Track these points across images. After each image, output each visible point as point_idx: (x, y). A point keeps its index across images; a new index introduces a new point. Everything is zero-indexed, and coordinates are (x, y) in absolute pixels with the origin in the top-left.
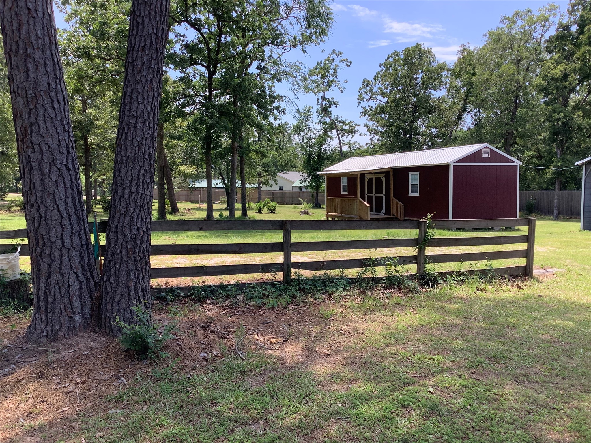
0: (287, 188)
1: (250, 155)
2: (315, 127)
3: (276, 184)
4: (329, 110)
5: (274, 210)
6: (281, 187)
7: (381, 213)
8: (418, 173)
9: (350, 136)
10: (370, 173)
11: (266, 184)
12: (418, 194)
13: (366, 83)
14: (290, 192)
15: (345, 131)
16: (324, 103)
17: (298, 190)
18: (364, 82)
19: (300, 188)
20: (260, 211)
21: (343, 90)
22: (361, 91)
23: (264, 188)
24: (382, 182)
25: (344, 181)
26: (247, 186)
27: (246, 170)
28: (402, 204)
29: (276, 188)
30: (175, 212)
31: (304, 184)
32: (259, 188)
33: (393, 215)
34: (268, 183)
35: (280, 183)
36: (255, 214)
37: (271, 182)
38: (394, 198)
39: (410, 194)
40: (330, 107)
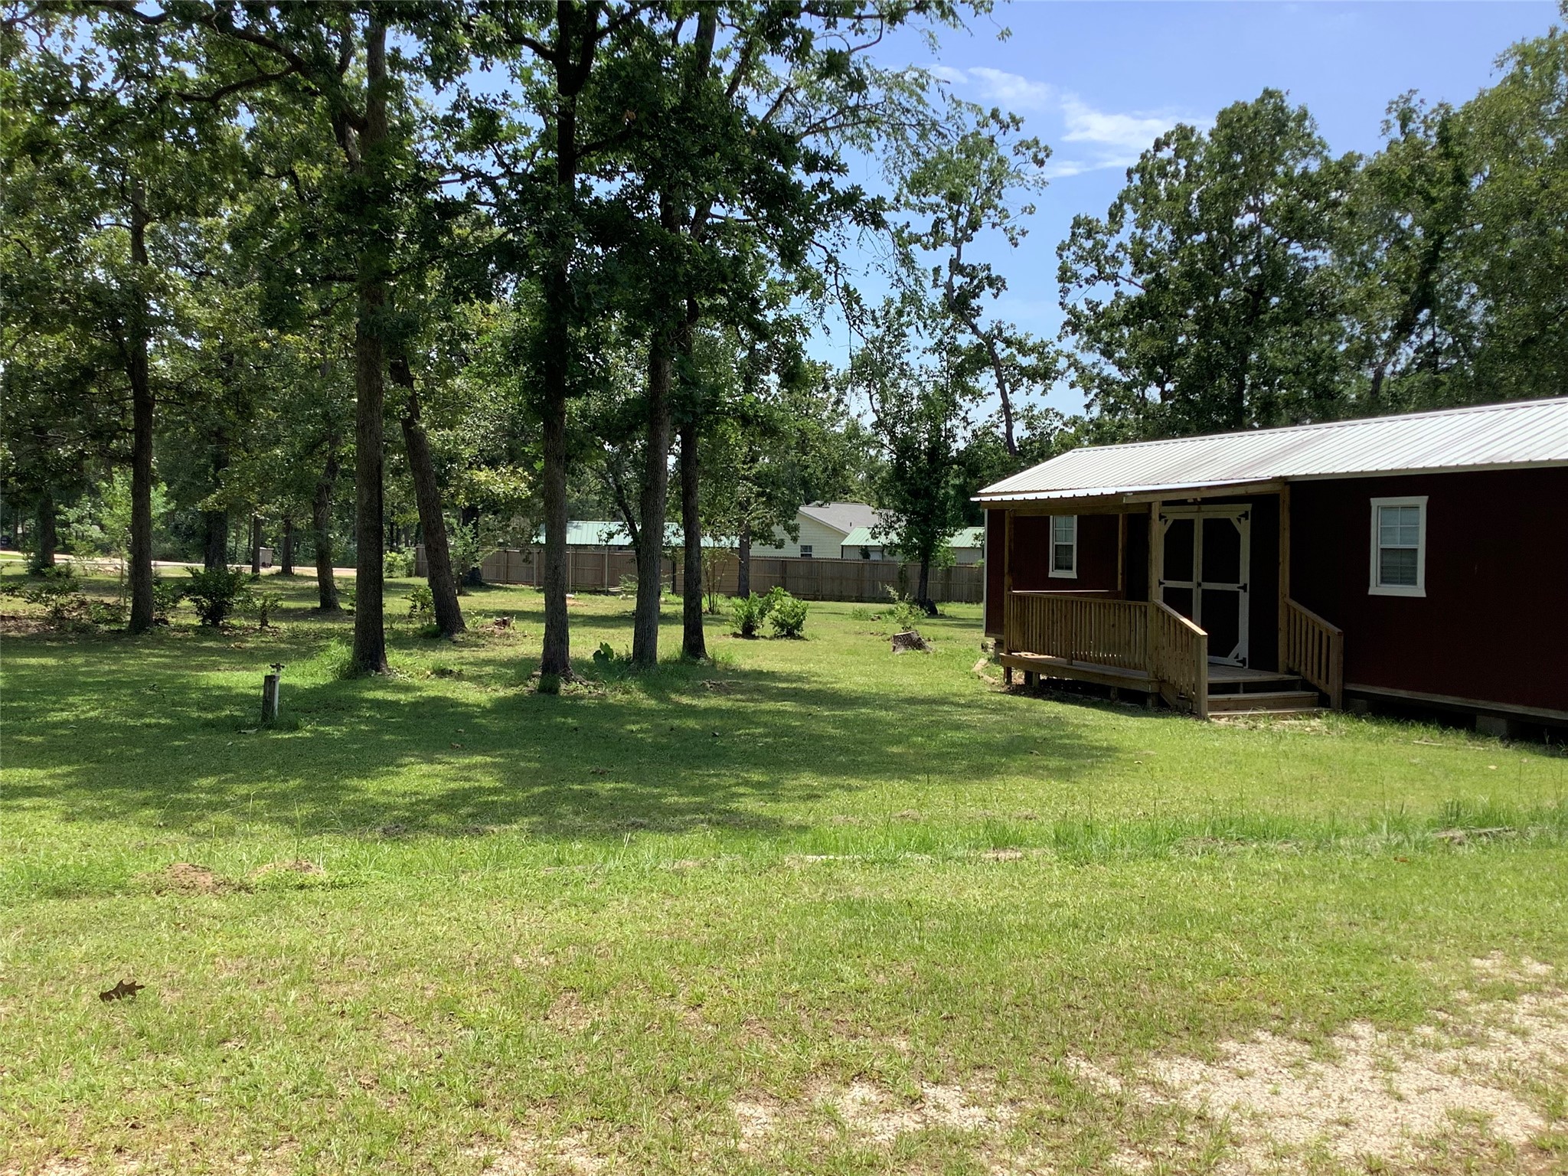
0: (827, 552)
1: (721, 428)
2: (922, 361)
3: (795, 539)
4: (974, 303)
5: (798, 625)
6: (807, 549)
7: (1230, 660)
8: (1422, 501)
9: (1038, 388)
10: (1184, 502)
11: (766, 537)
12: (1418, 591)
13: (1083, 227)
14: (832, 563)
15: (1024, 372)
16: (958, 281)
17: (857, 556)
18: (1077, 223)
19: (865, 551)
20: (748, 631)
21: (1020, 239)
22: (1065, 254)
23: (757, 549)
24: (1237, 536)
25: (1064, 533)
26: (707, 541)
27: (703, 491)
28: (1337, 630)
29: (791, 551)
30: (451, 632)
32: (744, 547)
33: (1290, 672)
34: (772, 534)
35: (806, 535)
36: (731, 640)
37: (778, 531)
38: (1294, 604)
39: (1376, 589)
40: (976, 296)
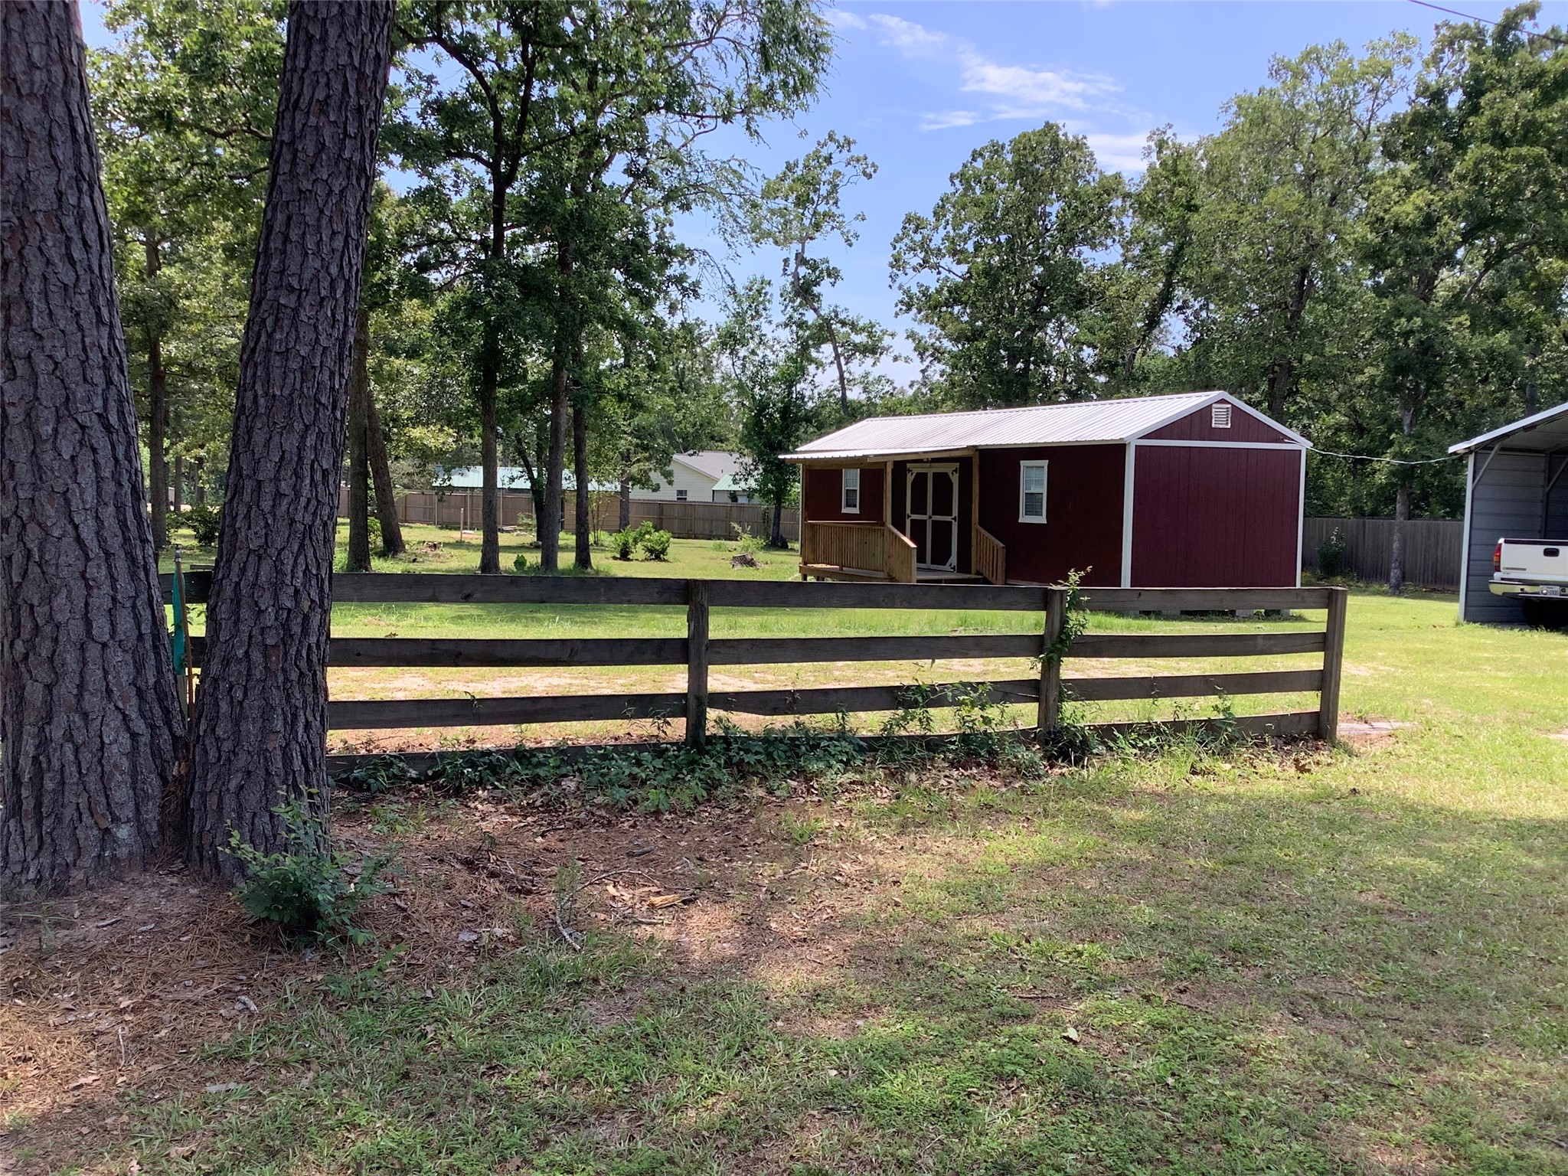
0: (698, 495)
1: (602, 403)
2: (775, 334)
3: (670, 483)
4: (816, 290)
5: (664, 551)
6: (681, 493)
7: (947, 567)
8: (1045, 463)
9: (870, 360)
10: (920, 461)
11: (643, 481)
12: (1042, 520)
13: (914, 222)
14: (705, 505)
15: (856, 348)
16: (803, 271)
17: (727, 500)
18: (909, 220)
19: (734, 496)
20: (624, 555)
21: (853, 240)
22: (898, 246)
23: (637, 493)
24: (951, 484)
25: (852, 480)
26: (592, 486)
27: (591, 443)
28: (1002, 545)
29: (668, 494)
30: (396, 552)
31: (743, 485)
32: (624, 492)
33: (978, 573)
34: (648, 479)
35: (681, 480)
36: (611, 561)
37: (656, 477)
38: (980, 529)
39: (1024, 519)
40: (818, 284)
